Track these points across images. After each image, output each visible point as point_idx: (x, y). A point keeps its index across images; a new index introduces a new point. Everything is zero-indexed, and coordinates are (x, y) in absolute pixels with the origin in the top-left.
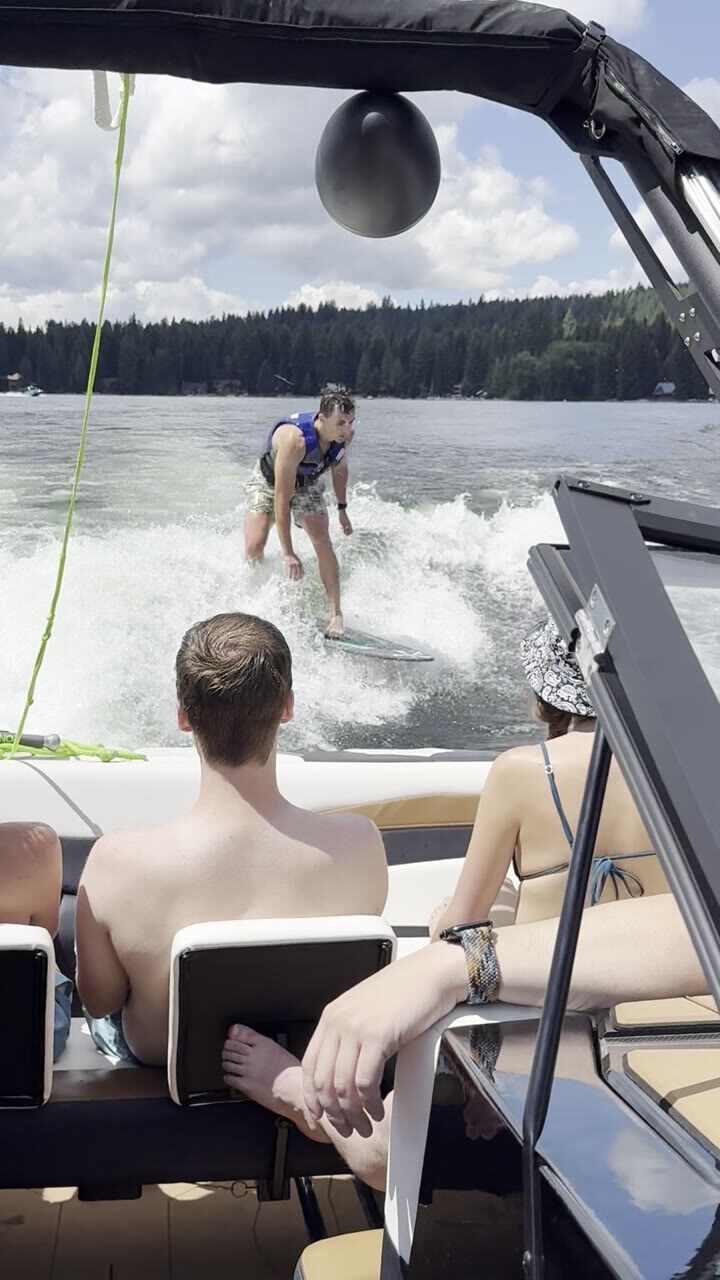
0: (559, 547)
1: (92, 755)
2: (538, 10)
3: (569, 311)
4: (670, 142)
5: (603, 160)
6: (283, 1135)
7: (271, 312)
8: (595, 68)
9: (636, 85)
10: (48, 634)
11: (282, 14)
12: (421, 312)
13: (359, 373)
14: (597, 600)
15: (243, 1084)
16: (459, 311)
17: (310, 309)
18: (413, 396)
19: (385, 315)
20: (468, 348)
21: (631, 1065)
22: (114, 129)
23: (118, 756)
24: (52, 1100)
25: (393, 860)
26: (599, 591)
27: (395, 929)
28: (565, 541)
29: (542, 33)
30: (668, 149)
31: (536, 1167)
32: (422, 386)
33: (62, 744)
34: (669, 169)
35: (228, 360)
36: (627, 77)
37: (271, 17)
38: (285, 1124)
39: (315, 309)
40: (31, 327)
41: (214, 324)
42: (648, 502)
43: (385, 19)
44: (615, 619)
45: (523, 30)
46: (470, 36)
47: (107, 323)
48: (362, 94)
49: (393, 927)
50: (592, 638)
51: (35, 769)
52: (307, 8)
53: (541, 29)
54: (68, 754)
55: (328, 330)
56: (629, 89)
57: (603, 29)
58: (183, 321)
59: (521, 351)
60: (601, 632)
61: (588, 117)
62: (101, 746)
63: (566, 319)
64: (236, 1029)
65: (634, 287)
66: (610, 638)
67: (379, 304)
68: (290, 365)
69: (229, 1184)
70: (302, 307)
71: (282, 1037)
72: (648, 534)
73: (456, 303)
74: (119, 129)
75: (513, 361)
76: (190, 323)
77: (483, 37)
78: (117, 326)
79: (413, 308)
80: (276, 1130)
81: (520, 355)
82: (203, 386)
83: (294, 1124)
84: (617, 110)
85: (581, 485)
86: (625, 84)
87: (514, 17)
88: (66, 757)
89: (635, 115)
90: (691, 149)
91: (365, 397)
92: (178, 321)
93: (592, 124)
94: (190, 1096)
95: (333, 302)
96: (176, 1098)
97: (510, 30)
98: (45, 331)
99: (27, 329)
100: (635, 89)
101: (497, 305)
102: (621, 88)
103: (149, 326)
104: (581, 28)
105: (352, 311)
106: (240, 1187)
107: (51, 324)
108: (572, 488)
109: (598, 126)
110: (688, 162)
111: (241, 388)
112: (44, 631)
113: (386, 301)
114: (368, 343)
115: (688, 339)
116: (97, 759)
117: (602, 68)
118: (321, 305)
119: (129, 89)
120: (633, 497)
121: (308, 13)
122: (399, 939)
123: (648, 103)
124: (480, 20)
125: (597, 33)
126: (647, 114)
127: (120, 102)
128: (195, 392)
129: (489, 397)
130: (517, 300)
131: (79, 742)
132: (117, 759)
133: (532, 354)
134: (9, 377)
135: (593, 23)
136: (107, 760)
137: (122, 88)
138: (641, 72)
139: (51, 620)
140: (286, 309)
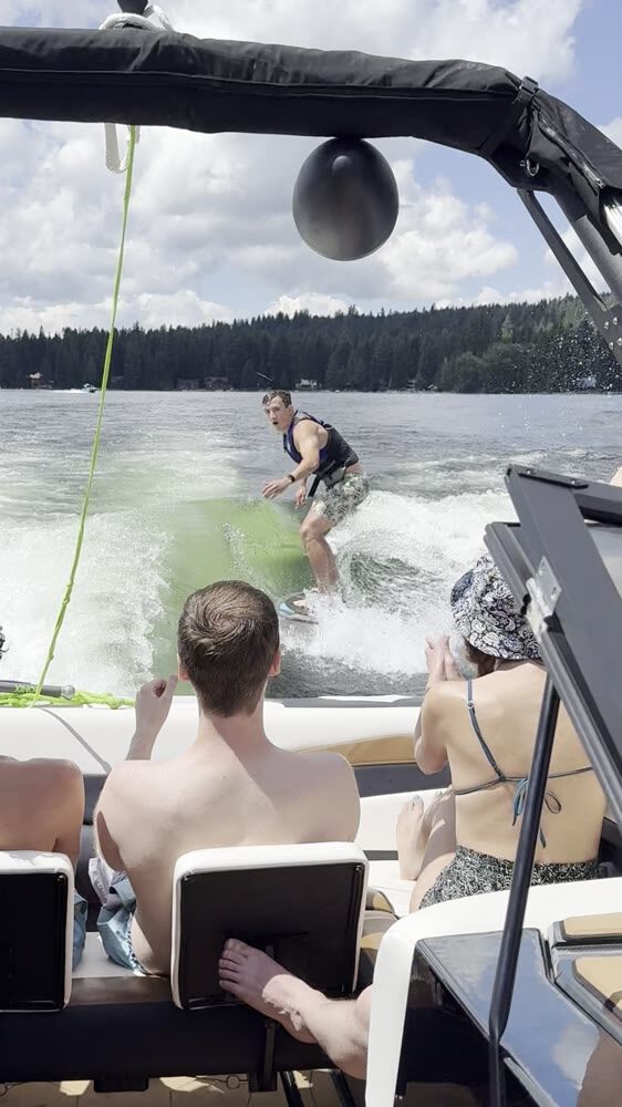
0: (510, 525)
1: (102, 703)
2: (480, 68)
3: (507, 318)
4: (594, 177)
5: (536, 193)
6: (271, 1034)
7: (253, 319)
8: (530, 117)
9: (564, 129)
10: (68, 598)
11: (265, 73)
12: (381, 318)
13: (328, 371)
14: (545, 570)
15: (238, 989)
16: (414, 318)
17: (287, 316)
18: (375, 390)
19: (351, 321)
20: (421, 349)
21: (579, 970)
22: (122, 172)
23: (124, 703)
24: (72, 1004)
25: (364, 793)
26: (546, 562)
27: (367, 853)
28: (516, 520)
29: (485, 87)
30: (592, 183)
31: (501, 1058)
32: (382, 381)
33: (76, 694)
34: (594, 201)
35: (216, 359)
36: (556, 123)
37: (254, 77)
38: (272, 1025)
39: (291, 317)
40: (50, 334)
41: (205, 330)
42: (585, 487)
43: (351, 78)
44: (561, 585)
45: (468, 85)
46: (422, 91)
47: (115, 330)
48: (331, 141)
49: (365, 852)
50: (542, 603)
51: (54, 715)
52: (285, 69)
53: (483, 82)
54: (81, 702)
55: (301, 335)
56: (560, 134)
57: (536, 83)
58: (179, 328)
59: (465, 351)
60: (550, 599)
61: (523, 157)
62: (111, 695)
63: (504, 325)
64: (231, 943)
65: (563, 297)
66: (558, 602)
67: (346, 312)
68: (269, 364)
69: (224, 1077)
70: (280, 315)
71: (270, 948)
72: (587, 513)
73: (411, 311)
74: (126, 172)
75: (459, 359)
76: (185, 329)
77: (433, 90)
78: (123, 332)
79: (375, 315)
80: (265, 1031)
81: (464, 355)
82: (194, 383)
83: (281, 1025)
84: (549, 151)
85: (529, 472)
86: (556, 129)
87: (462, 74)
88: (81, 705)
89: (564, 156)
90: (611, 184)
91: (334, 391)
92: (175, 327)
93: (528, 162)
94: (191, 1001)
95: (307, 311)
96: (178, 1003)
97: (459, 84)
98: (62, 337)
99: (47, 335)
100: (564, 133)
101: (448, 312)
102: (552, 133)
103: (150, 331)
104: (518, 83)
105: (323, 318)
106: (233, 1080)
107: (67, 331)
108: (522, 475)
109: (533, 165)
110: (611, 195)
111: (228, 383)
112: (64, 596)
113: (351, 310)
114: (335, 346)
115: (612, 344)
116: (106, 706)
117: (536, 119)
118: (296, 313)
119: (134, 138)
120: (573, 483)
121: (287, 73)
122: (371, 863)
123: (576, 145)
124: (432, 77)
125: (531, 87)
126: (574, 155)
127: (128, 149)
128: (189, 388)
129: (440, 390)
130: (463, 308)
131: (92, 692)
132: (123, 706)
133: (475, 354)
134: (32, 376)
135: (527, 78)
136: (115, 707)
137: (129, 137)
138: (569, 119)
139: (70, 586)
140: (266, 316)
